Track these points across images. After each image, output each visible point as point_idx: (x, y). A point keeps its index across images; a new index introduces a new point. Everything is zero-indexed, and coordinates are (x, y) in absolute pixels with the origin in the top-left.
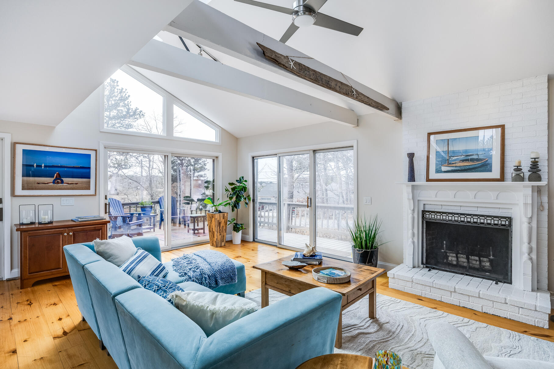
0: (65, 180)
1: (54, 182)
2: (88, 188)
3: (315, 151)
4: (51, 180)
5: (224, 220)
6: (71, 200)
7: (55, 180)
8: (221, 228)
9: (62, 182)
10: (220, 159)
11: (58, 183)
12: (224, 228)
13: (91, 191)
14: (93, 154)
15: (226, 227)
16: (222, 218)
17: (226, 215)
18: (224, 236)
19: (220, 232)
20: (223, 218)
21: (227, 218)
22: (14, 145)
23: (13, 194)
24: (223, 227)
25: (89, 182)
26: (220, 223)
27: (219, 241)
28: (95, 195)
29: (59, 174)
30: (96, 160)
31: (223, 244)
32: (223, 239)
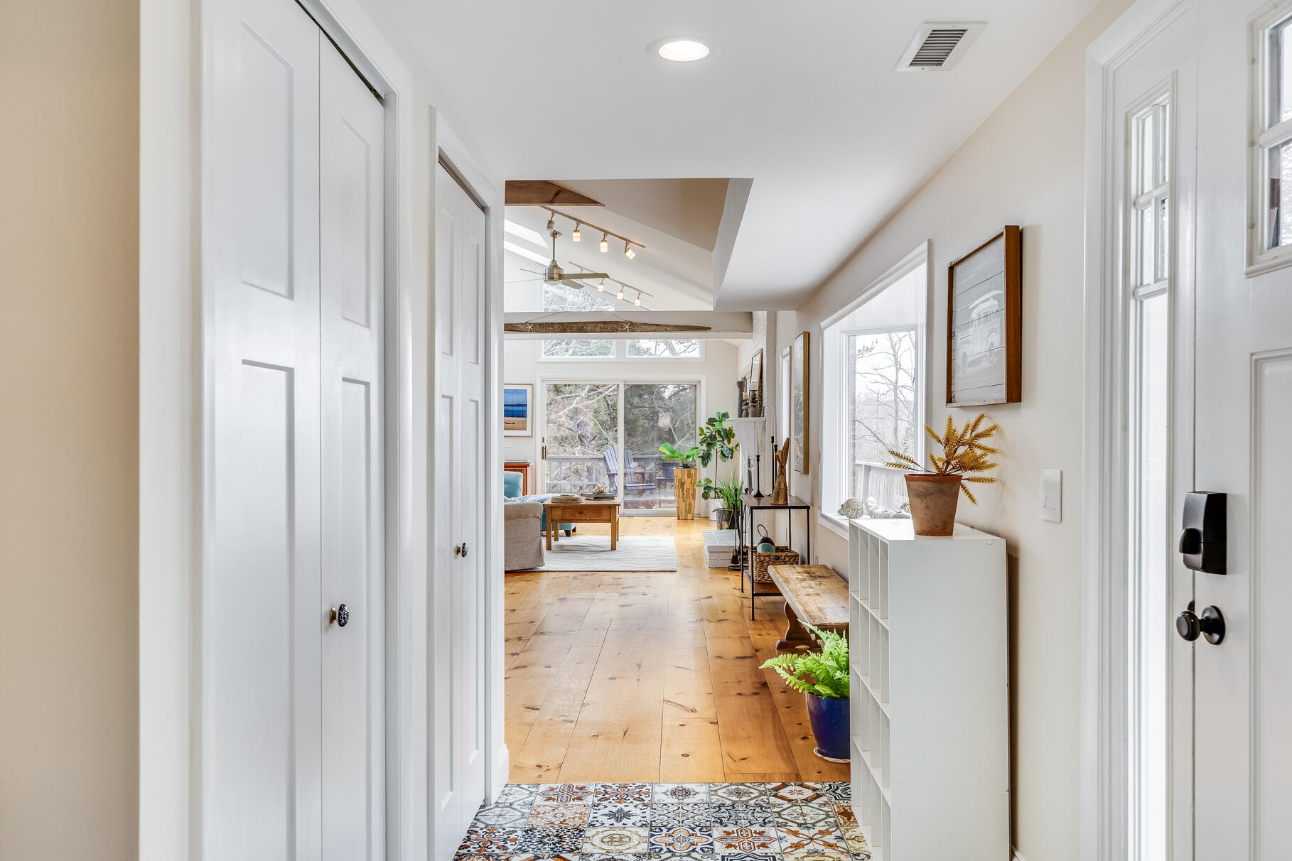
2: (524, 428)
5: (689, 480)
8: (684, 491)
10: (703, 384)
12: (691, 492)
13: (527, 433)
14: (529, 389)
15: (694, 491)
16: (686, 476)
17: (693, 471)
18: (690, 504)
19: (683, 498)
20: (689, 477)
21: (696, 476)
24: (688, 490)
25: (526, 422)
26: (682, 484)
27: (682, 510)
28: (531, 437)
30: (533, 396)
31: (690, 516)
32: (689, 509)
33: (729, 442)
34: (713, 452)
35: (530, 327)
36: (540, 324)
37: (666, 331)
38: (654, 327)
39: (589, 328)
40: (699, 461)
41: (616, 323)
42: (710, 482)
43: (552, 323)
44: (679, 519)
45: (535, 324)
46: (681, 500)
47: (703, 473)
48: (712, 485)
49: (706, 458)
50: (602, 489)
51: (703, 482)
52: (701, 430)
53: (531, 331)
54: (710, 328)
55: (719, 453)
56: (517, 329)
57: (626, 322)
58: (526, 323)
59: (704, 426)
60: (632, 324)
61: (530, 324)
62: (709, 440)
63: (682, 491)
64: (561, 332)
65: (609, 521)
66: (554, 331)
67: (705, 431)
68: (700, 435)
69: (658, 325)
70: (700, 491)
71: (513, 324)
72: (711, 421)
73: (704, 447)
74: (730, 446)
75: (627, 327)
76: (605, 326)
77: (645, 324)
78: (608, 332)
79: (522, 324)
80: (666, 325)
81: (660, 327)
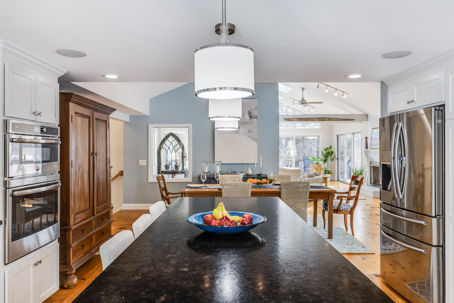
3: (353, 133)
10: (321, 136)
16: (318, 167)
17: (320, 165)
34: (328, 159)
35: (296, 119)
36: (299, 118)
38: (336, 120)
39: (315, 120)
41: (324, 118)
43: (303, 118)
48: (326, 169)
49: (325, 161)
51: (324, 169)
52: (322, 152)
53: (296, 121)
54: (354, 120)
56: (291, 120)
57: (327, 118)
58: (294, 118)
59: (323, 150)
60: (329, 118)
61: (296, 118)
62: (326, 155)
64: (306, 121)
66: (303, 121)
69: (337, 119)
71: (290, 118)
72: (326, 149)
75: (327, 119)
76: (320, 119)
77: (333, 118)
78: (321, 121)
79: (293, 118)
80: (340, 119)
81: (338, 119)
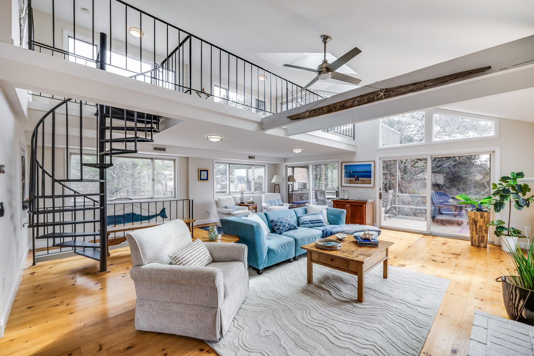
0: (360, 179)
1: (355, 180)
2: (370, 183)
4: (354, 179)
5: (482, 220)
6: (363, 190)
7: (356, 179)
8: (478, 227)
9: (359, 180)
11: (357, 180)
12: (484, 228)
13: (372, 185)
14: (372, 163)
15: (487, 228)
16: (479, 217)
17: (485, 214)
18: (483, 237)
19: (476, 231)
20: (482, 217)
21: (488, 218)
22: (342, 163)
23: (342, 186)
24: (481, 226)
25: (371, 180)
27: (475, 239)
28: (374, 187)
29: (357, 176)
30: (375, 167)
31: (482, 245)
32: (482, 240)
33: (524, 194)
34: (506, 202)
36: (314, 110)
37: (425, 86)
38: (412, 87)
39: (349, 104)
40: (492, 207)
41: (371, 93)
42: (504, 223)
43: (322, 107)
44: (472, 245)
45: (311, 111)
46: (474, 233)
47: (496, 217)
48: (506, 225)
49: (498, 206)
50: (368, 236)
51: (495, 223)
52: (495, 185)
54: (490, 68)
55: (514, 203)
56: (300, 117)
57: (381, 90)
59: (497, 182)
60: (387, 90)
61: (308, 111)
62: (502, 193)
63: (476, 226)
64: (329, 112)
65: (355, 273)
67: (498, 186)
68: (493, 189)
69: (415, 84)
70: (492, 229)
71: (298, 114)
72: (504, 179)
73: (498, 198)
74: (526, 197)
75: (382, 94)
76: (362, 99)
77: (401, 87)
78: (365, 103)
79: (303, 113)
80: (425, 82)
81: (418, 85)
